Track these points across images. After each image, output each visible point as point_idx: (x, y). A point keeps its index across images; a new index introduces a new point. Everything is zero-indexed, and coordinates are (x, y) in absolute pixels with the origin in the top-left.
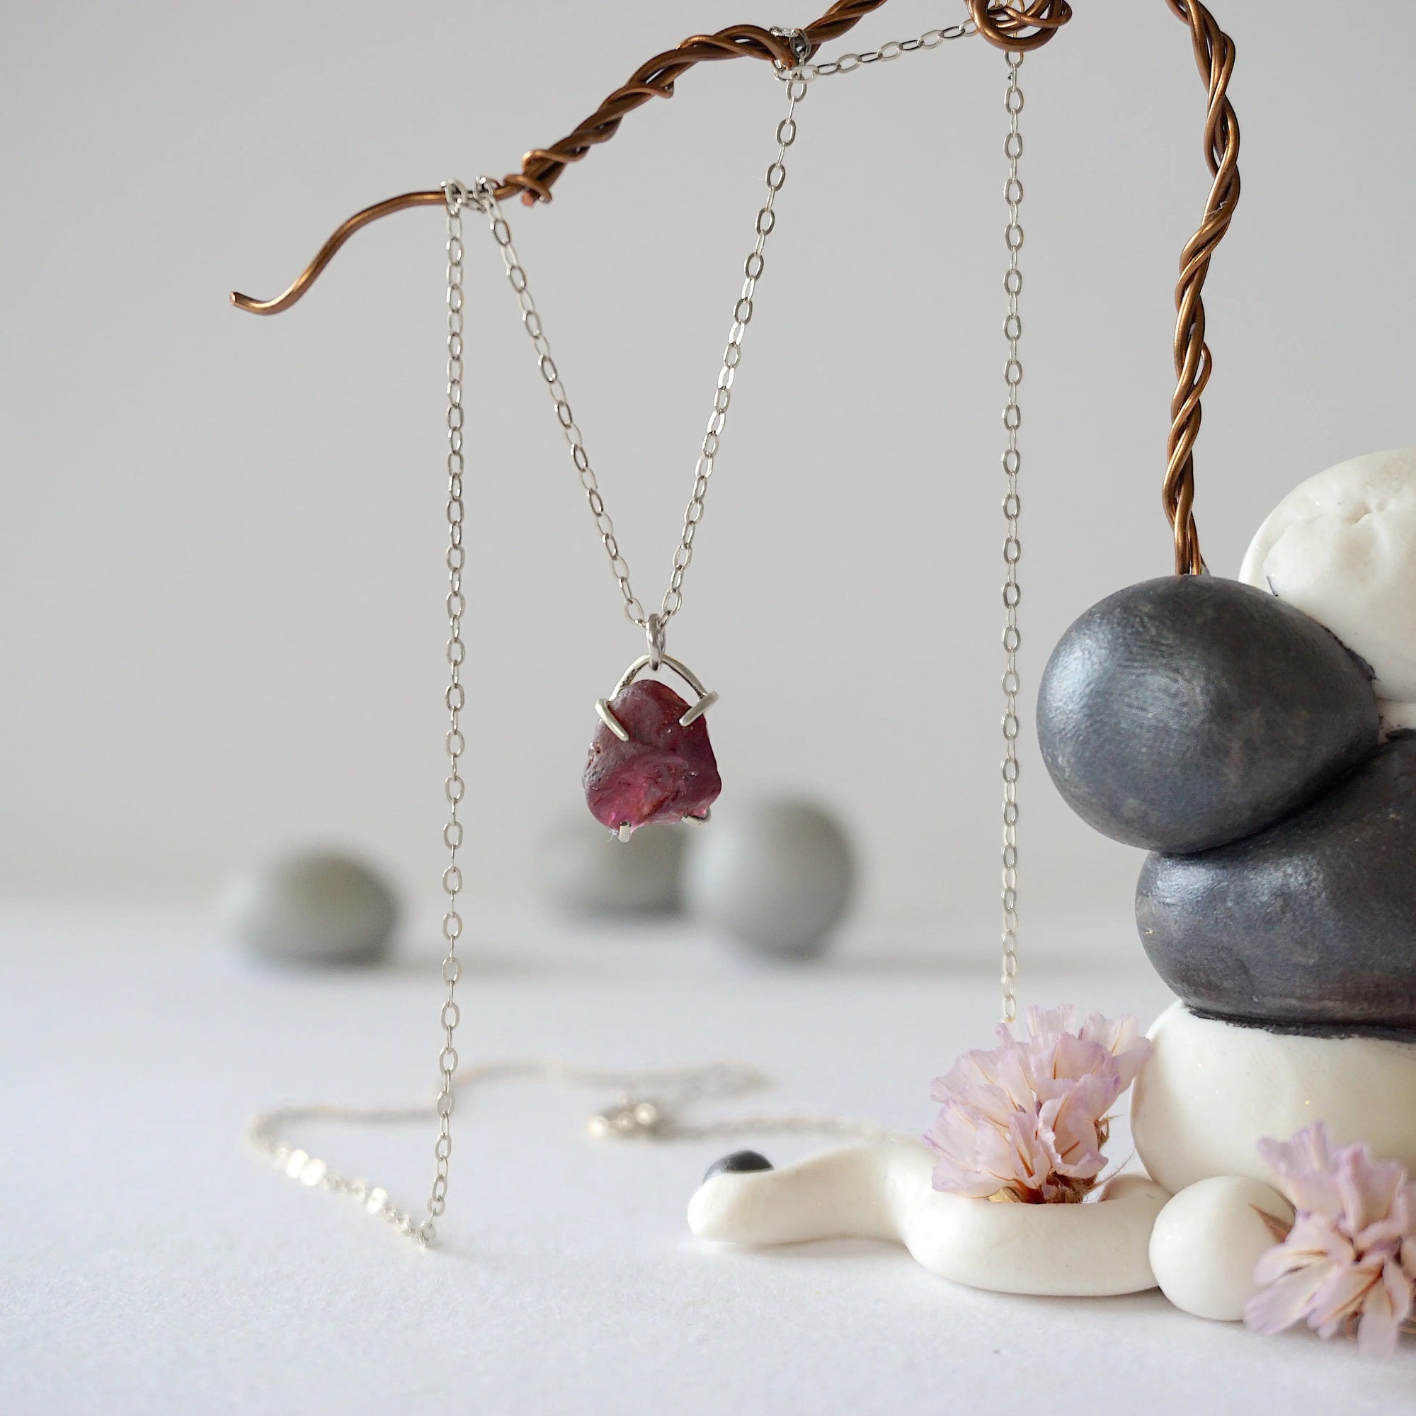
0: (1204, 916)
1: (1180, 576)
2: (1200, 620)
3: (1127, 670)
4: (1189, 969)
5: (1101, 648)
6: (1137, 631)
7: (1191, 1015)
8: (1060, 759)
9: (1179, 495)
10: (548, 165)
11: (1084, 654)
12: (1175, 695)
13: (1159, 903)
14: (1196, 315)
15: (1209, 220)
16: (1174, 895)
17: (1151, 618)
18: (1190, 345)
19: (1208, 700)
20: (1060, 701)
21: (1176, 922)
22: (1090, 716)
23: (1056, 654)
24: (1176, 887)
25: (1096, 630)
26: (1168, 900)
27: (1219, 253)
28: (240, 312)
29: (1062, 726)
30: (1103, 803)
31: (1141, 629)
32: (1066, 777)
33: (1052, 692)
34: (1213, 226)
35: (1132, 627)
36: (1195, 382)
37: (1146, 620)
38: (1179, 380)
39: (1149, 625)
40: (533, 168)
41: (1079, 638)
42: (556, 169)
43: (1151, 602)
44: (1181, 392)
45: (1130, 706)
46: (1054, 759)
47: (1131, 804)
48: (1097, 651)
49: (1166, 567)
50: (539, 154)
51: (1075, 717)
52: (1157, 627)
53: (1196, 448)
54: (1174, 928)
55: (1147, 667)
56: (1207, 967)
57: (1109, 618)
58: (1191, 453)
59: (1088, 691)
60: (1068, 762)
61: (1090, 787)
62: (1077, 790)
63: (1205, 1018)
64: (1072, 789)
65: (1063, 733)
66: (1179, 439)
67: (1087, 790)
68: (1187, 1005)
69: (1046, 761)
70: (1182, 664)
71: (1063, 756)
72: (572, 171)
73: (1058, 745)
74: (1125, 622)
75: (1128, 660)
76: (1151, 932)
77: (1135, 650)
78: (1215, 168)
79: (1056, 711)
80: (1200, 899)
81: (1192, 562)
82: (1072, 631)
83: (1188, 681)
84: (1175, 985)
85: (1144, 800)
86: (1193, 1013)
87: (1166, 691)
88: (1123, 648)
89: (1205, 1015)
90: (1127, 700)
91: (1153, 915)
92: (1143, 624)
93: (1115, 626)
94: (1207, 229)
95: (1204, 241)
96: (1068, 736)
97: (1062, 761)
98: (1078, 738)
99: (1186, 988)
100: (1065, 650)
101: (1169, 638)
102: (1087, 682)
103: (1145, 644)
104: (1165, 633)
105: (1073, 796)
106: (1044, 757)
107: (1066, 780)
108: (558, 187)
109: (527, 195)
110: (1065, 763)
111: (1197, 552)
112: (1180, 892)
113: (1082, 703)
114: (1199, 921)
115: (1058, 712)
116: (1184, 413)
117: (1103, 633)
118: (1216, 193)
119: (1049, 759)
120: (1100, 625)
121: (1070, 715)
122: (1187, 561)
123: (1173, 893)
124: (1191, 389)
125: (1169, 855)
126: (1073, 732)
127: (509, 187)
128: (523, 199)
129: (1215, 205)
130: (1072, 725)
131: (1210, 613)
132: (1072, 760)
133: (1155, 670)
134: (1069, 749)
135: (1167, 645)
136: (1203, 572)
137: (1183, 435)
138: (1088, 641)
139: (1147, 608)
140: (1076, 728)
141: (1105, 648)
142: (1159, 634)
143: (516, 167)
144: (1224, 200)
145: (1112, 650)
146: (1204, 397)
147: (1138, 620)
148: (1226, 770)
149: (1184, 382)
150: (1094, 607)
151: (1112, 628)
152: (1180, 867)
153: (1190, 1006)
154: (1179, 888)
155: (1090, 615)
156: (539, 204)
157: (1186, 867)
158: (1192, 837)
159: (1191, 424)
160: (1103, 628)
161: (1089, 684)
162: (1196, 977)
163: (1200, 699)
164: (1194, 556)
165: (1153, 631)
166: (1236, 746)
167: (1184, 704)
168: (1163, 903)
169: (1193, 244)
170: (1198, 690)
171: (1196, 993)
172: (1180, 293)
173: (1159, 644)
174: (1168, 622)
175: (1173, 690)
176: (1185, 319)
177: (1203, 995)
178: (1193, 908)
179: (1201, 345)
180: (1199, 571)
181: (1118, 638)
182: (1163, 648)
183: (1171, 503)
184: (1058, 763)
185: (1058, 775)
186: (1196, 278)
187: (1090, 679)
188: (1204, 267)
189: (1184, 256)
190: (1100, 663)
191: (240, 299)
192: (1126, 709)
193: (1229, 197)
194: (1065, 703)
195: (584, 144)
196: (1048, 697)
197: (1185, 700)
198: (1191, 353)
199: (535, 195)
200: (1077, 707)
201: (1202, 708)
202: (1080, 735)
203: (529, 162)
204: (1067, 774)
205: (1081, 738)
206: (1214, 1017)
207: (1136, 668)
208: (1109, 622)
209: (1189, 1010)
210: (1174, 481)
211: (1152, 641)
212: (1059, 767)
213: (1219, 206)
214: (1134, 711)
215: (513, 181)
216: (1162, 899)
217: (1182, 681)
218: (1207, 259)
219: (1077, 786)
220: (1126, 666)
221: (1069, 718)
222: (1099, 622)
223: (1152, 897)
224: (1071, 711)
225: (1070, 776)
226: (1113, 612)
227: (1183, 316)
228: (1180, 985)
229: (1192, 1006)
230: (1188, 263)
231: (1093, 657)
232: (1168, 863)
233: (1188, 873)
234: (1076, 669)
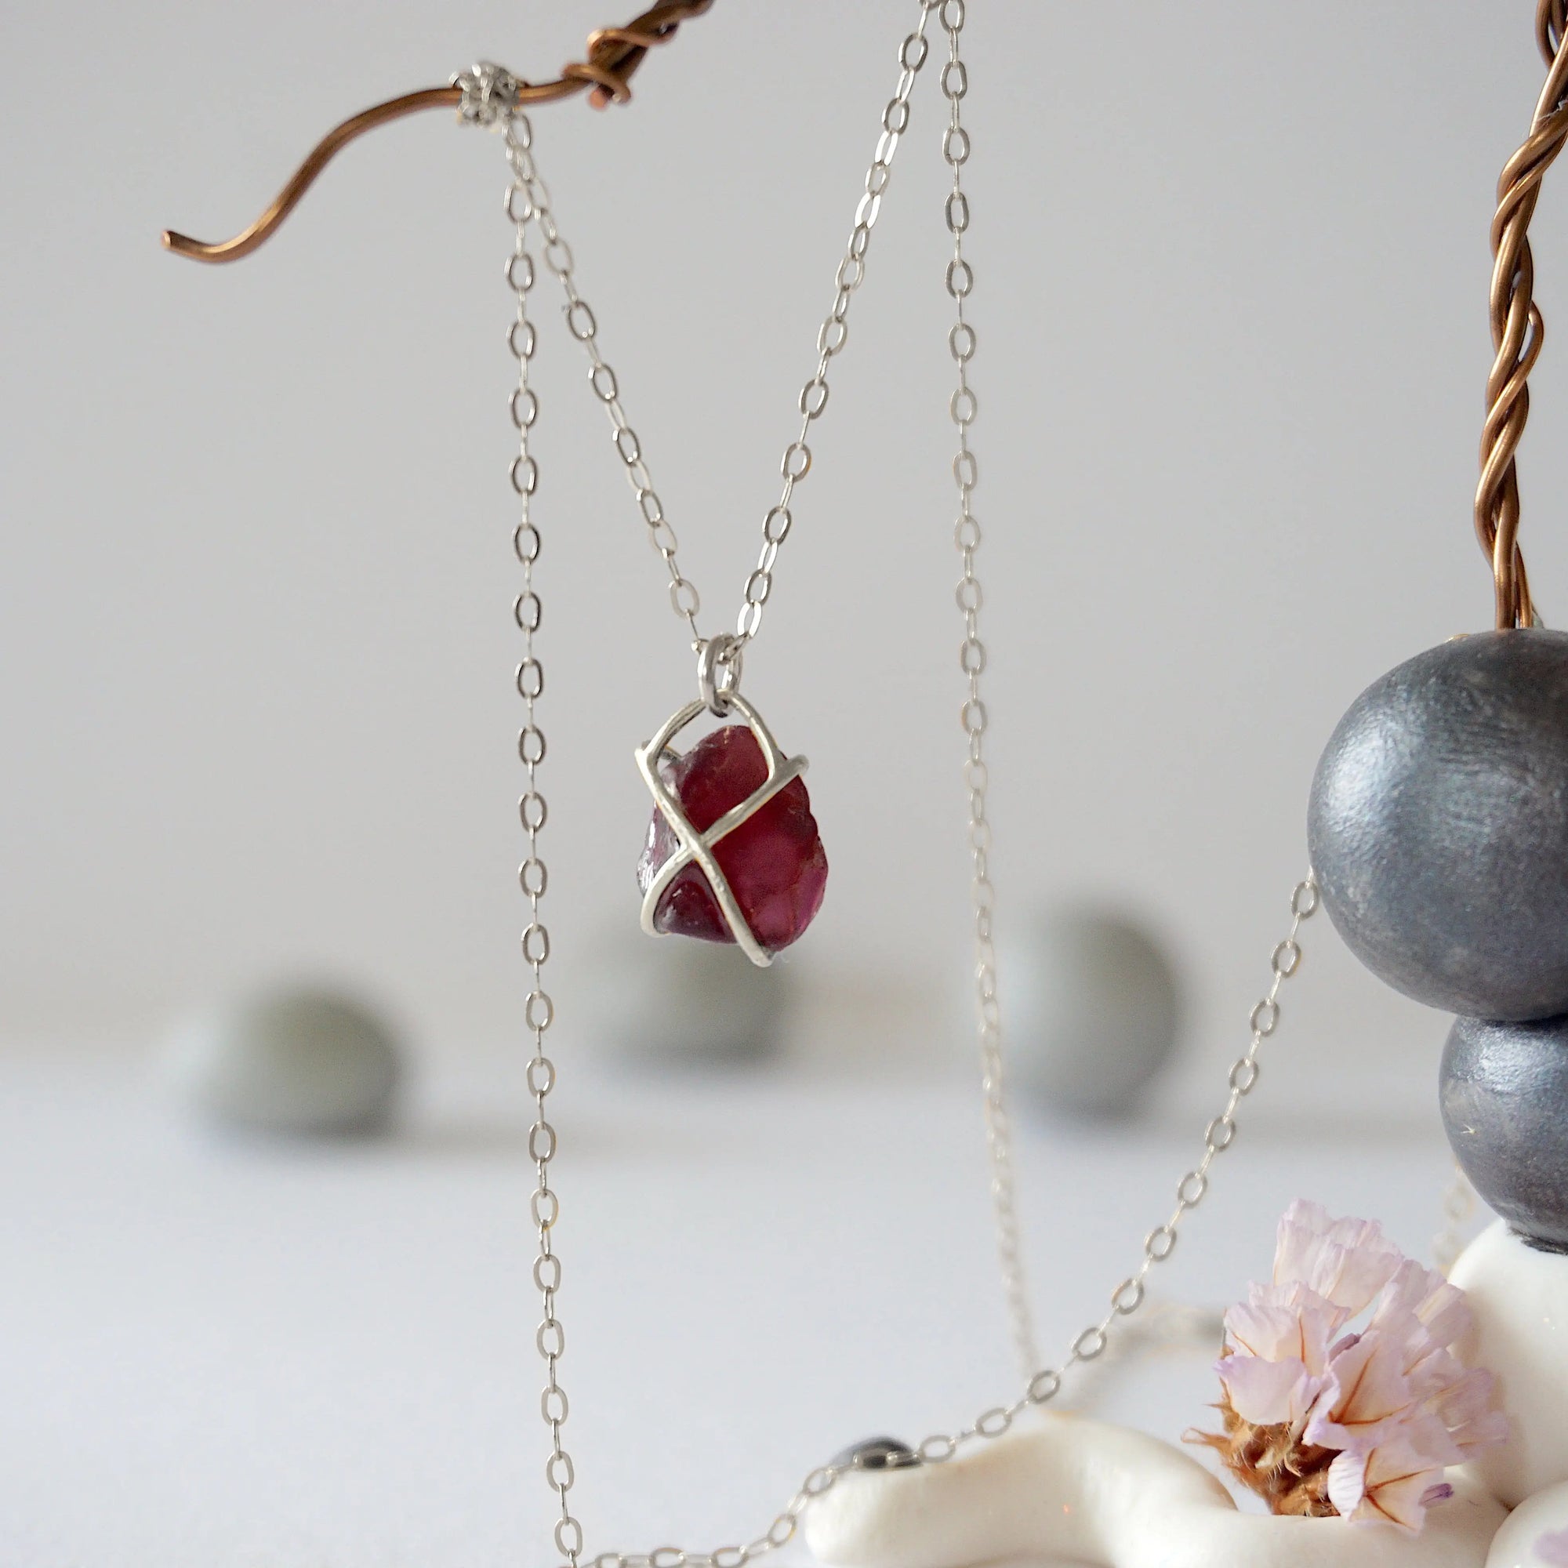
0: (1556, 1111)
1: (1505, 631)
2: (1555, 694)
3: (1452, 766)
4: (1531, 1185)
5: (1411, 733)
6: (1466, 711)
7: (1526, 1247)
8: (1351, 891)
9: (1499, 516)
10: (625, 50)
11: (1386, 742)
12: (1525, 801)
13: (1485, 1090)
14: (1521, 262)
15: (1542, 125)
16: (1509, 1081)
17: (1485, 692)
18: (1513, 304)
20: (1351, 808)
21: (1512, 1118)
22: (1397, 831)
23: (1338, 740)
24: (1513, 1069)
25: (1403, 707)
26: (1499, 1087)
28: (181, 262)
29: (1355, 845)
30: (1415, 954)
31: (1470, 708)
32: (1359, 916)
33: (1338, 795)
34: (1546, 137)
35: (1458, 704)
36: (1520, 358)
37: (1476, 694)
38: (1497, 355)
39: (1481, 702)
40: (606, 53)
41: (1376, 720)
42: (636, 54)
43: (1480, 668)
44: (1503, 368)
45: (1458, 817)
46: (1341, 891)
47: (1458, 955)
48: (1407, 738)
49: (1485, 620)
50: (612, 35)
51: (1375, 832)
52: (1493, 705)
53: (1521, 453)
54: (1509, 1128)
55: (1482, 761)
56: (1558, 1182)
57: (1420, 692)
58: (1515, 457)
59: (1395, 793)
60: (1364, 895)
61: (1395, 931)
62: (1375, 935)
63: (1547, 1251)
64: (1368, 933)
65: (1357, 854)
66: (1497, 436)
67: (1391, 934)
68: (1517, 1232)
70: (1532, 758)
71: (1356, 886)
72: (657, 57)
73: (1348, 871)
74: (1444, 698)
75: (1454, 751)
76: (1472, 1131)
77: (1463, 737)
78: (1550, 55)
79: (1345, 823)
80: (1549, 1086)
81: (1520, 609)
82: (1362, 709)
83: (1543, 782)
84: (1503, 1204)
85: (1478, 949)
86: (1530, 1244)
87: (1510, 793)
88: (1446, 736)
89: (1548, 1247)
90: (1452, 808)
91: (1475, 1106)
92: (1473, 702)
93: (1432, 703)
94: (1539, 138)
95: (1536, 156)
96: (1365, 858)
97: (1354, 892)
98: (1378, 863)
99: (1521, 1208)
100: (1353, 735)
101: (1510, 720)
102: (1392, 783)
103: (1476, 729)
104: (1506, 714)
105: (1368, 943)
107: (1359, 921)
108: (641, 79)
109: (598, 96)
110: (1359, 898)
111: (1527, 597)
112: (1518, 1075)
113: (1385, 812)
114: (1549, 1118)
115: (1348, 824)
116: (1506, 399)
117: (1414, 712)
118: (1553, 88)
119: (1333, 890)
120: (1408, 701)
121: (1368, 830)
122: (1512, 609)
123: (1507, 1078)
124: (1514, 367)
125: (1499, 1024)
126: (1371, 854)
127: (571, 81)
128: (592, 101)
129: (1550, 106)
130: (1372, 842)
132: (1370, 893)
133: (1494, 767)
134: (1366, 877)
135: (1511, 731)
136: (1535, 623)
137: (1504, 430)
138: (1391, 724)
139: (1477, 678)
140: (1377, 847)
141: (1419, 735)
142: (1496, 716)
143: (580, 54)
144: (1564, 98)
145: (1430, 738)
146: (1537, 379)
147: (1464, 694)
149: (1506, 355)
151: (1427, 706)
152: (1516, 1039)
153: (1521, 1233)
154: (1516, 1071)
155: (1389, 686)
156: (614, 107)
157: (1526, 1041)
158: (1543, 1000)
159: (1516, 413)
160: (1413, 705)
161: (1395, 786)
162: (1539, 1196)
163: (1561, 807)
164: (1523, 601)
165: (1488, 711)
167: (1540, 814)
168: (1493, 1090)
169: (1515, 164)
170: (1557, 794)
171: (1538, 1218)
172: (1499, 230)
173: (1496, 728)
174: (1509, 698)
175: (1520, 794)
176: (1505, 265)
177: (1550, 1219)
178: (1539, 1099)
179: (1528, 306)
180: (1530, 622)
181: (1437, 720)
182: (1504, 736)
183: (1487, 530)
184: (1348, 897)
185: (1346, 913)
186: (1521, 210)
187: (1397, 780)
188: (1530, 197)
189: (1503, 179)
190: (1412, 755)
191: (178, 241)
192: (1453, 822)
194: (1360, 812)
195: (670, 20)
196: (1332, 802)
197: (1538, 807)
198: (1516, 315)
199: (607, 92)
200: (1377, 819)
202: (1382, 858)
203: (598, 47)
204: (1361, 911)
205: (1385, 862)
206: (1562, 1251)
207: (1466, 763)
208: (1421, 697)
209: (1521, 1239)
210: (1491, 495)
211: (1486, 725)
212: (1346, 902)
213: (1557, 106)
214: (1463, 824)
215: (575, 74)
216: (1489, 1086)
217: (1532, 782)
218: (1536, 183)
219: (1374, 930)
220: (1449, 761)
221: (1364, 834)
222: (1405, 695)
223: (1470, 1082)
224: (1368, 824)
225: (1364, 915)
226: (1424, 682)
227: (1504, 260)
228: (1513, 1206)
229: (1525, 1235)
230: (1512, 187)
231: (1401, 747)
232: (1497, 1034)
233: (1530, 1049)
234: (1376, 764)
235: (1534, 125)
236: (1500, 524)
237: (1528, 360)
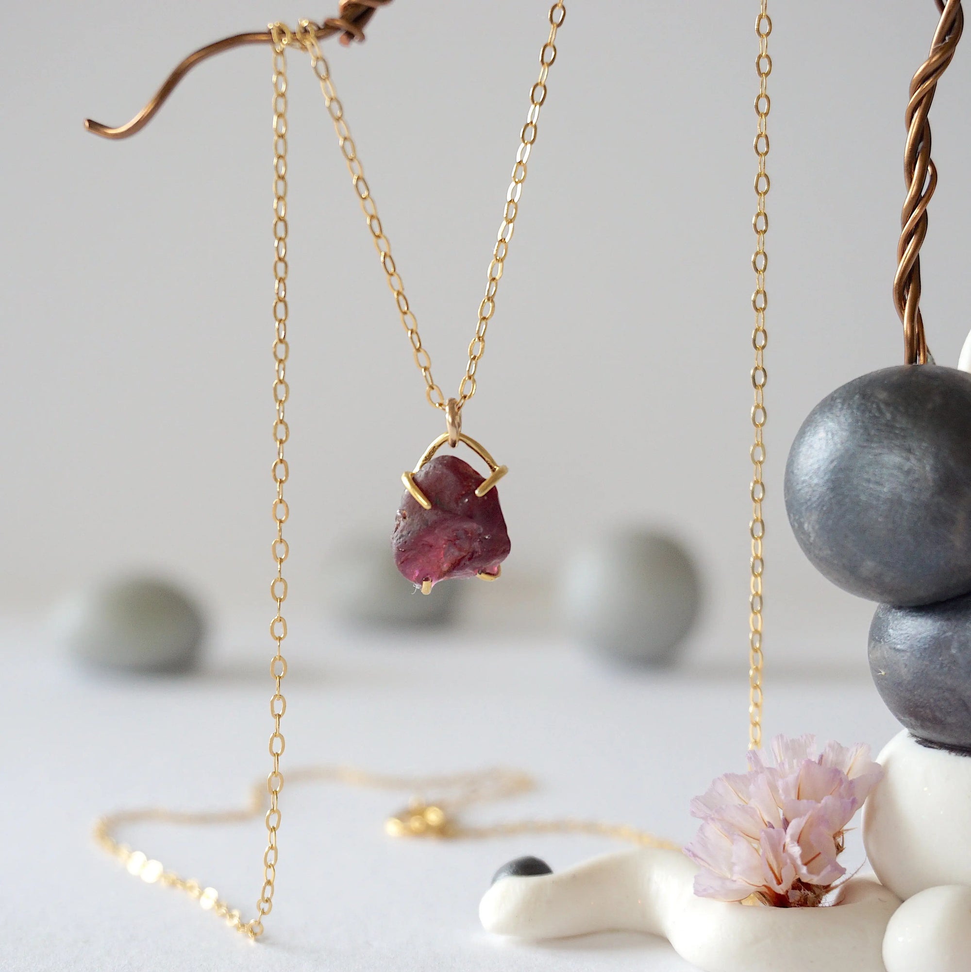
0: (931, 661)
1: (910, 366)
2: (930, 406)
3: (866, 450)
4: (917, 706)
5: (842, 430)
6: (874, 416)
7: (917, 744)
8: (806, 526)
9: (908, 292)
10: (361, 10)
11: (827, 435)
12: (908, 472)
13: (890, 648)
14: (923, 135)
15: (935, 51)
16: (904, 643)
17: (887, 404)
18: (918, 161)
19: (937, 476)
20: (806, 475)
21: (906, 665)
22: (833, 489)
23: (802, 433)
24: (906, 635)
25: (838, 413)
26: (899, 647)
27: (944, 81)
28: (94, 138)
29: (808, 497)
30: (844, 564)
31: (877, 414)
32: (811, 541)
33: (799, 467)
34: (940, 57)
35: (870, 412)
36: (923, 194)
38: (908, 192)
39: (884, 410)
40: (349, 13)
41: (822, 420)
42: (368, 12)
43: (885, 390)
44: (910, 203)
45: (869, 481)
46: (801, 525)
47: (869, 566)
48: (839, 433)
49: (897, 358)
51: (819, 490)
52: (892, 413)
53: (923, 252)
54: (904, 671)
55: (884, 448)
56: (933, 705)
57: (849, 404)
58: (918, 255)
59: (831, 466)
60: (813, 528)
61: (832, 550)
62: (820, 552)
63: (929, 747)
64: (817, 552)
65: (809, 503)
66: (908, 244)
67: (829, 552)
68: (914, 736)
69: (793, 526)
70: (914, 445)
71: (809, 523)
73: (803, 514)
74: (863, 407)
75: (868, 440)
76: (883, 673)
77: (873, 432)
78: (942, 6)
79: (802, 484)
80: (927, 646)
81: (919, 351)
82: (816, 413)
83: (919, 460)
84: (903, 718)
85: (880, 563)
87: (900, 468)
88: (861, 431)
89: (930, 745)
90: (866, 476)
91: (884, 658)
93: (855, 411)
94: (934, 59)
95: (932, 70)
96: (813, 506)
97: (808, 526)
98: (821, 508)
99: (913, 721)
100: (809, 430)
101: (902, 422)
102: (830, 460)
103: (881, 428)
104: (898, 418)
105: (816, 557)
106: (791, 524)
107: (811, 544)
108: (371, 28)
109: (345, 37)
110: (810, 529)
111: (924, 343)
112: (909, 640)
113: (826, 478)
114: (926, 666)
115: (804, 485)
116: (913, 221)
117: (844, 417)
118: (942, 28)
119: (795, 524)
120: (841, 409)
121: (815, 488)
122: (915, 351)
123: (903, 641)
124: (919, 200)
125: (900, 608)
126: (817, 503)
127: (327, 29)
128: (340, 41)
129: (941, 39)
130: (818, 496)
131: (938, 399)
132: (817, 527)
133: (891, 449)
134: (814, 517)
135: (902, 429)
136: (928, 361)
137: (912, 240)
138: (831, 424)
139: (883, 395)
140: (820, 500)
141: (846, 430)
142: (894, 418)
143: (334, 12)
144: (949, 35)
145: (854, 432)
146: (930, 207)
147: (874, 406)
148: (951, 537)
149: (913, 193)
150: (835, 392)
151: (852, 413)
152: (909, 617)
153: (916, 736)
154: (908, 637)
155: (832, 399)
156: (354, 44)
157: (914, 618)
158: (921, 593)
159: (919, 230)
160: (844, 412)
161: (832, 462)
162: (922, 713)
163: (930, 475)
164: (921, 346)
165: (888, 416)
166: (961, 516)
167: (917, 480)
168: (895, 648)
169: (921, 72)
170: (928, 468)
171: (923, 727)
172: (910, 115)
173: (893, 427)
174: (901, 409)
175: (906, 468)
176: (913, 138)
177: (927, 728)
178: (921, 654)
179: (928, 161)
180: (925, 360)
181: (857, 421)
182: (897, 432)
183: (901, 301)
184: (804, 529)
185: (804, 540)
186: (924, 102)
187: (833, 457)
188: (930, 94)
189: (913, 84)
190: (842, 443)
191: (93, 125)
192: (865, 484)
193: (954, 31)
194: (811, 478)
196: (795, 471)
197: (916, 476)
198: (920, 168)
199: (350, 36)
200: (821, 482)
201: (931, 484)
202: (824, 506)
203: (346, 8)
204: (812, 539)
205: (825, 508)
206: (937, 747)
207: (873, 448)
208: (850, 407)
209: (915, 739)
210: (904, 280)
211: (887, 425)
212: (804, 533)
213: (945, 39)
214: (871, 486)
215: (331, 25)
216: (893, 646)
217: (913, 460)
218: (933, 86)
219: (820, 549)
220: (864, 447)
221: (814, 491)
222: (840, 406)
223: (883, 643)
224: (816, 485)
225: (814, 540)
226: (851, 398)
227: (913, 135)
228: (908, 719)
229: (918, 737)
230: (918, 89)
231: (836, 438)
232: (899, 614)
233: (916, 623)
234: (820, 448)
235: (931, 50)
236: (908, 298)
237: (927, 195)
